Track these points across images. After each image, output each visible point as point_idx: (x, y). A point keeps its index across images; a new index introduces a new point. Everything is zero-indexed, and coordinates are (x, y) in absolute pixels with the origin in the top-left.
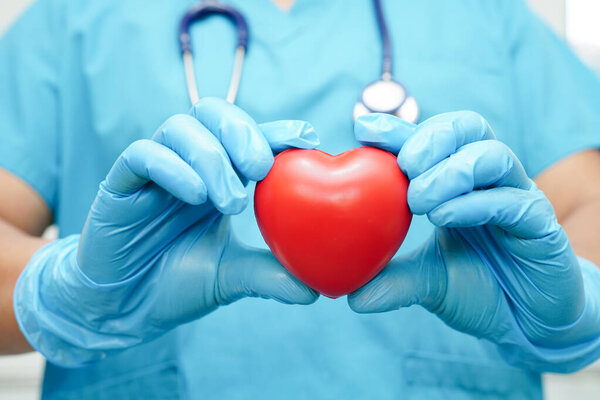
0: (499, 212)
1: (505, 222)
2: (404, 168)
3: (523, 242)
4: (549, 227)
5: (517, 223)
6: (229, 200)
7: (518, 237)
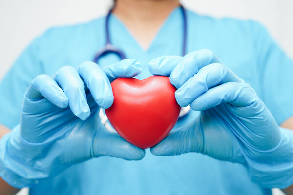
0: (225, 96)
1: (229, 100)
2: (173, 83)
3: (241, 109)
4: (253, 99)
5: (236, 99)
6: (80, 112)
7: (238, 107)
